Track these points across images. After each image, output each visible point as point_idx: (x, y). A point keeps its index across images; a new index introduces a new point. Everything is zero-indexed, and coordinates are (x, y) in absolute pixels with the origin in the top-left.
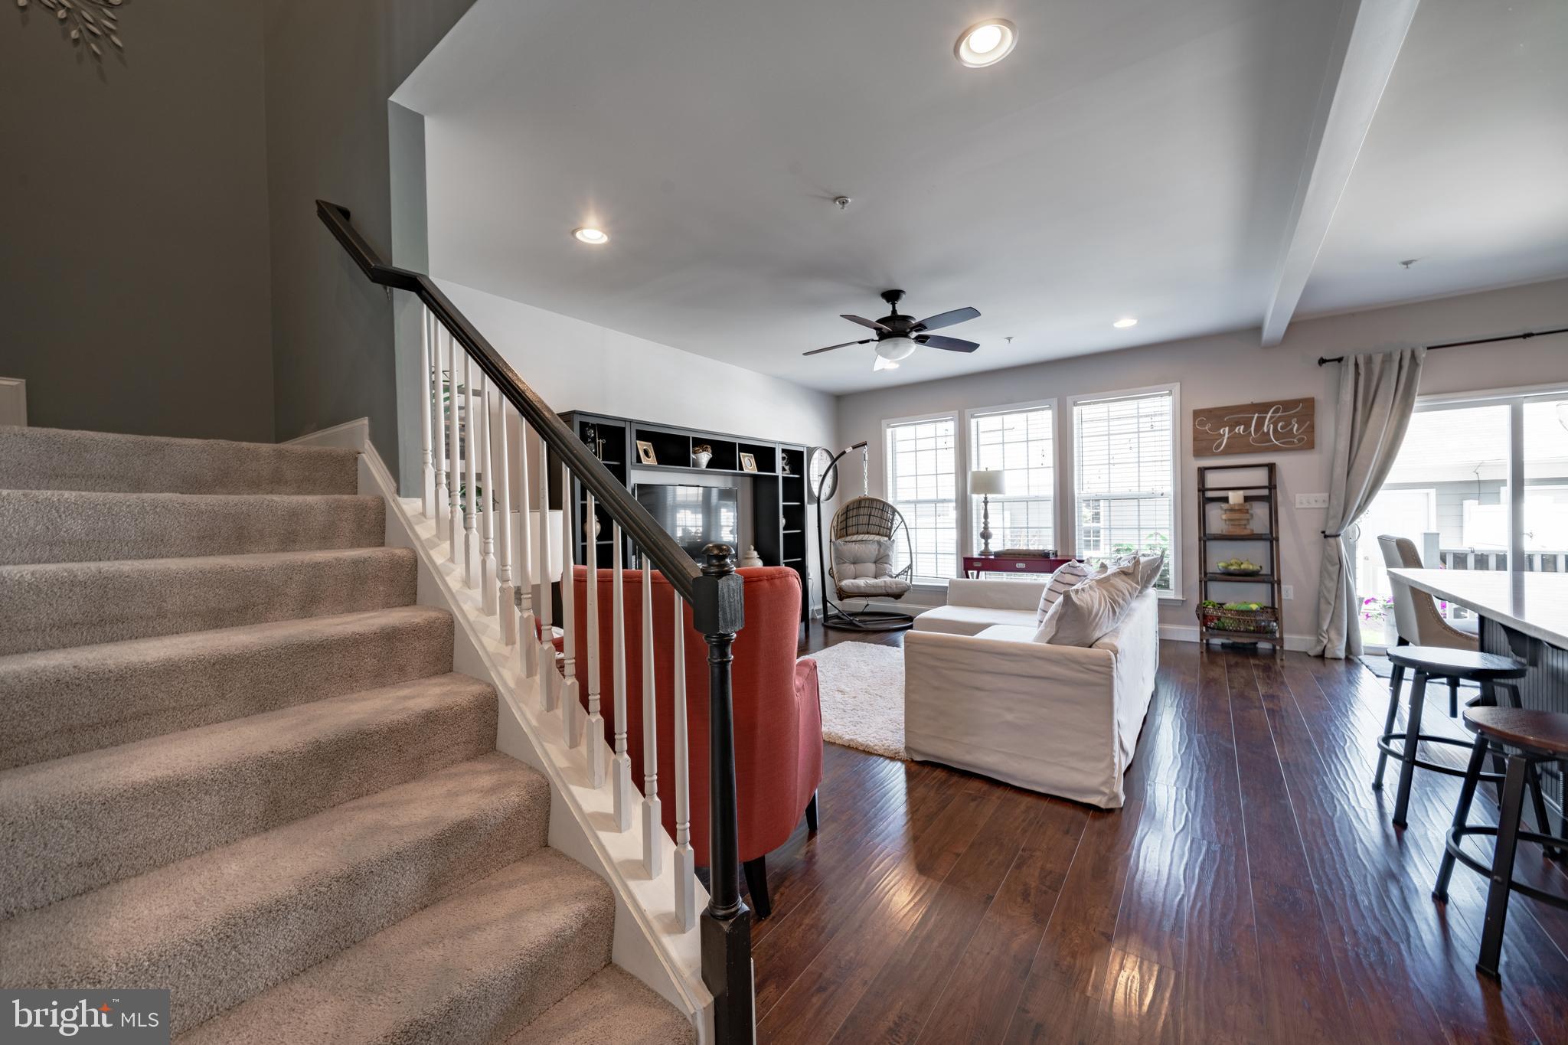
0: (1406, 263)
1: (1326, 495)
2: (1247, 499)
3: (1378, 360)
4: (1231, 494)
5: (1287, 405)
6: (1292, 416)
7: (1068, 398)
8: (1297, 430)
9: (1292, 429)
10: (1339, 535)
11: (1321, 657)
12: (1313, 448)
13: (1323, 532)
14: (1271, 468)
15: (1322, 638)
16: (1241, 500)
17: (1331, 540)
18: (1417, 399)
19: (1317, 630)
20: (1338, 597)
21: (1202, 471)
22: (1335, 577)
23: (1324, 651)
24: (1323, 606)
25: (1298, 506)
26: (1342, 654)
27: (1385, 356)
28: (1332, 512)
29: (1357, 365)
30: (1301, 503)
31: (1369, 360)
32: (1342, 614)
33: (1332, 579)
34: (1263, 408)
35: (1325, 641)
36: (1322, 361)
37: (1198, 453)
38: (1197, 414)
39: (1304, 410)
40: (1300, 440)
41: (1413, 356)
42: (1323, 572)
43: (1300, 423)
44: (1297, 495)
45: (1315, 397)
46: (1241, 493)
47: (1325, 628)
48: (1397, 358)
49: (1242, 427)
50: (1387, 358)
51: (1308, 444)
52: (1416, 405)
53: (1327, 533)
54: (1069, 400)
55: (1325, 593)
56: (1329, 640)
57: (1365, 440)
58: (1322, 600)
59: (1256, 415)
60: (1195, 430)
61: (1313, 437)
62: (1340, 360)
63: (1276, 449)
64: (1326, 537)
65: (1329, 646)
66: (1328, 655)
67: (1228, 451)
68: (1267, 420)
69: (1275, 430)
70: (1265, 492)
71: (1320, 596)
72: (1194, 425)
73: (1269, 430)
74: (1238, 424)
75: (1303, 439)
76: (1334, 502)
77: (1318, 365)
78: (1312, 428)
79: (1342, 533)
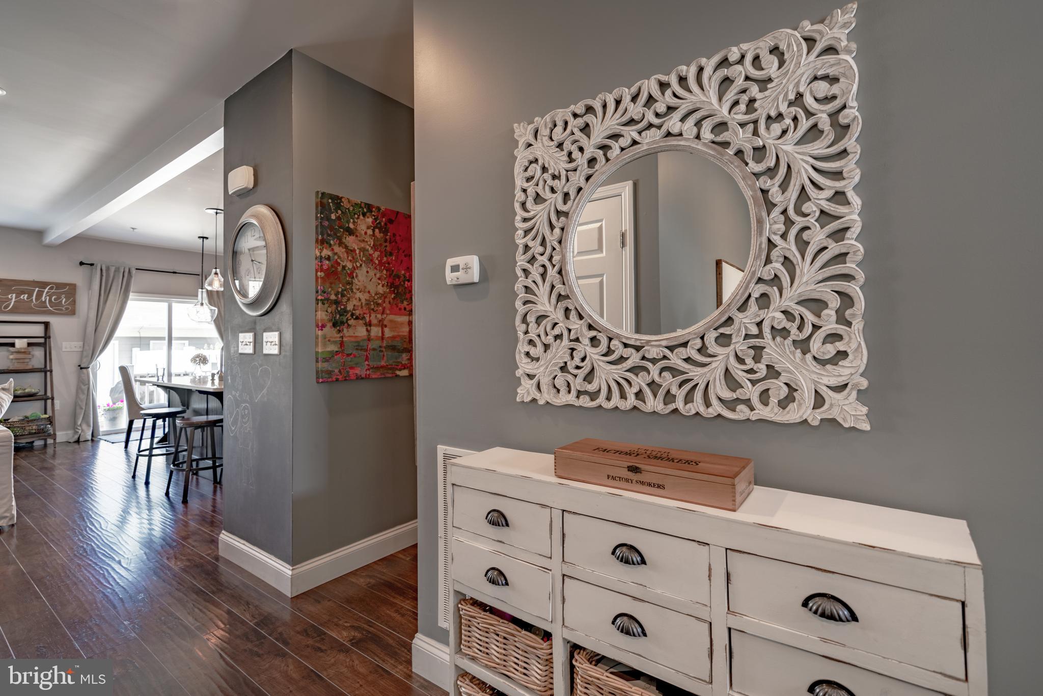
0: (133, 229)
1: (81, 343)
2: (29, 345)
3: (113, 269)
4: (16, 341)
5: (59, 286)
6: (62, 293)
8: (65, 302)
9: (61, 302)
10: (89, 368)
11: (78, 441)
12: (74, 315)
13: (79, 366)
14: (47, 325)
15: (77, 430)
16: (25, 346)
17: (84, 370)
18: (131, 294)
19: (74, 426)
20: (87, 404)
22: (86, 392)
23: (79, 438)
24: (78, 410)
25: (64, 350)
26: (89, 438)
27: (116, 268)
28: (85, 353)
29: (101, 270)
30: (66, 348)
31: (108, 269)
32: (90, 413)
33: (84, 393)
34: (41, 285)
35: (80, 432)
36: (82, 264)
39: (70, 290)
40: (67, 309)
41: (130, 272)
42: (79, 389)
43: (67, 298)
44: (64, 343)
45: (77, 284)
46: (24, 340)
47: (79, 423)
48: (122, 271)
49: (26, 296)
50: (117, 270)
51: (72, 312)
52: (131, 296)
53: (82, 366)
55: (80, 403)
56: (82, 430)
57: (105, 313)
58: (78, 408)
59: (37, 289)
61: (75, 307)
62: (92, 265)
63: (50, 314)
64: (81, 368)
65: (82, 434)
66: (81, 439)
67: (14, 311)
68: (45, 294)
69: (50, 301)
70: (42, 341)
71: (76, 405)
73: (45, 300)
74: (23, 293)
75: (69, 308)
76: (86, 347)
77: (79, 265)
78: (74, 302)
79: (91, 366)
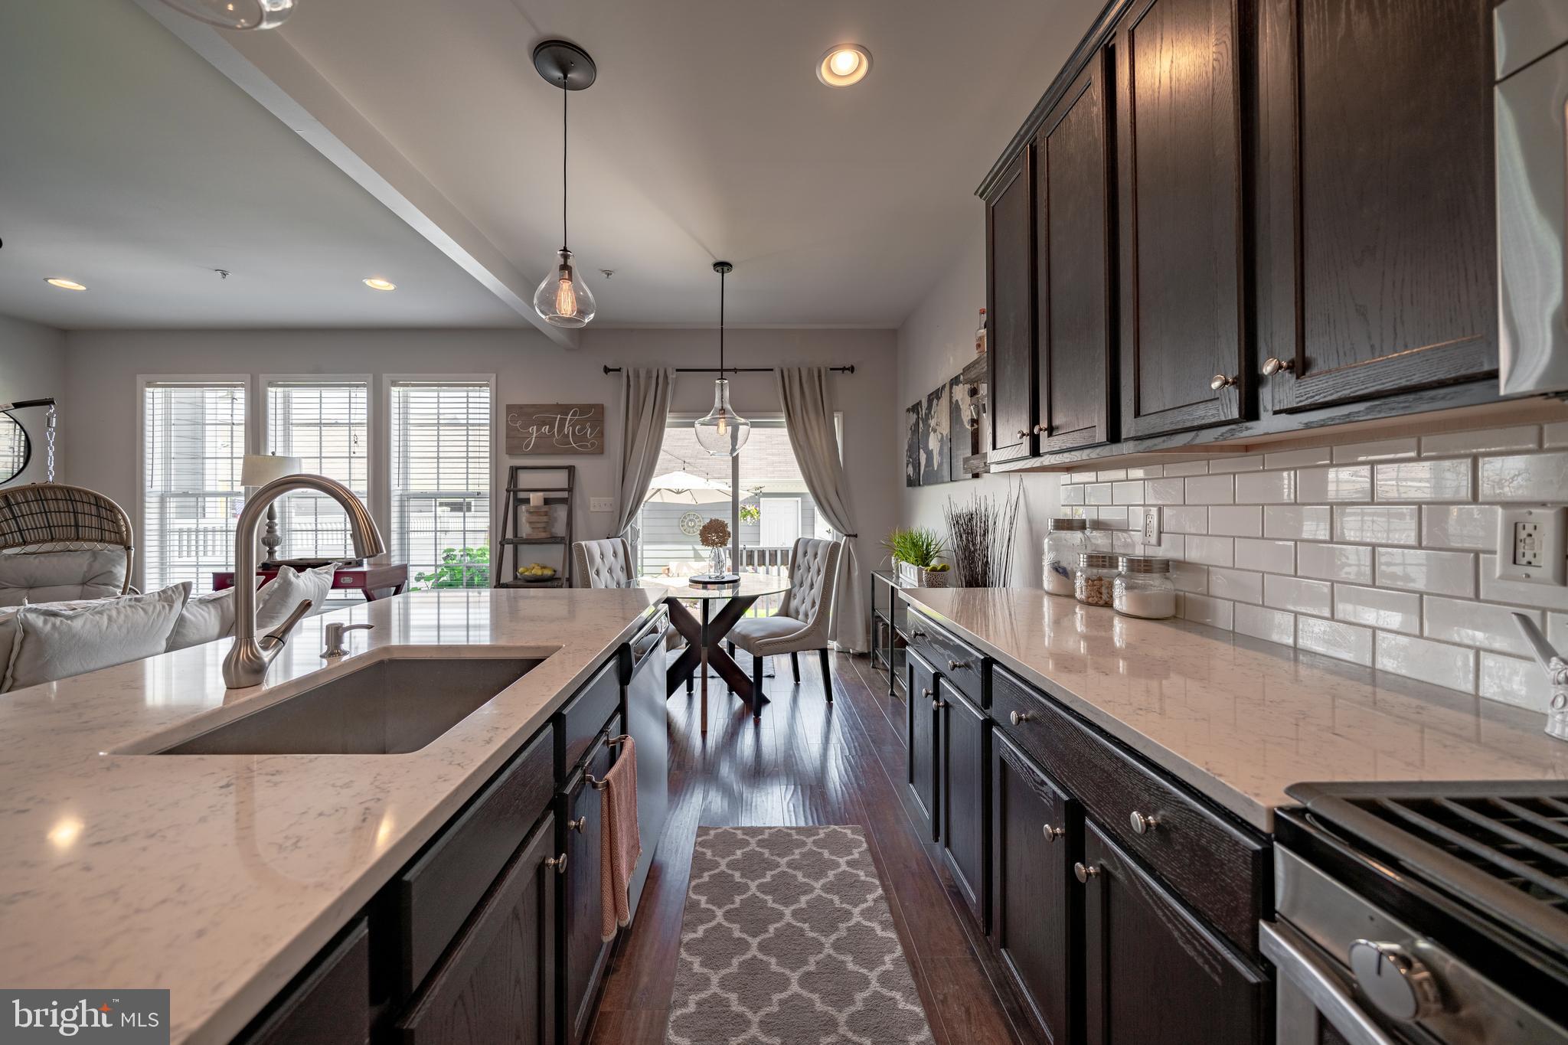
1: (613, 499)
2: (547, 501)
3: (643, 374)
4: (532, 495)
5: (584, 409)
6: (587, 420)
7: (385, 376)
8: (591, 434)
9: (586, 433)
12: (602, 453)
14: (571, 470)
16: (541, 502)
21: (514, 471)
25: (592, 509)
27: (648, 371)
29: (628, 377)
30: (592, 506)
31: (637, 376)
34: (564, 409)
36: (607, 370)
37: (512, 451)
38: (510, 408)
39: (596, 415)
40: (593, 444)
41: (666, 377)
43: (593, 428)
44: (592, 499)
45: (605, 405)
46: (541, 494)
48: (654, 375)
49: (548, 427)
50: (649, 373)
51: (599, 450)
52: (668, 420)
53: (610, 534)
54: (386, 378)
59: (559, 416)
60: (508, 426)
61: (603, 442)
62: (619, 370)
63: (574, 452)
67: (536, 452)
68: (567, 423)
69: (573, 432)
70: (565, 495)
72: (507, 421)
73: (568, 433)
74: (544, 424)
75: (595, 444)
77: (604, 374)
78: (602, 434)
